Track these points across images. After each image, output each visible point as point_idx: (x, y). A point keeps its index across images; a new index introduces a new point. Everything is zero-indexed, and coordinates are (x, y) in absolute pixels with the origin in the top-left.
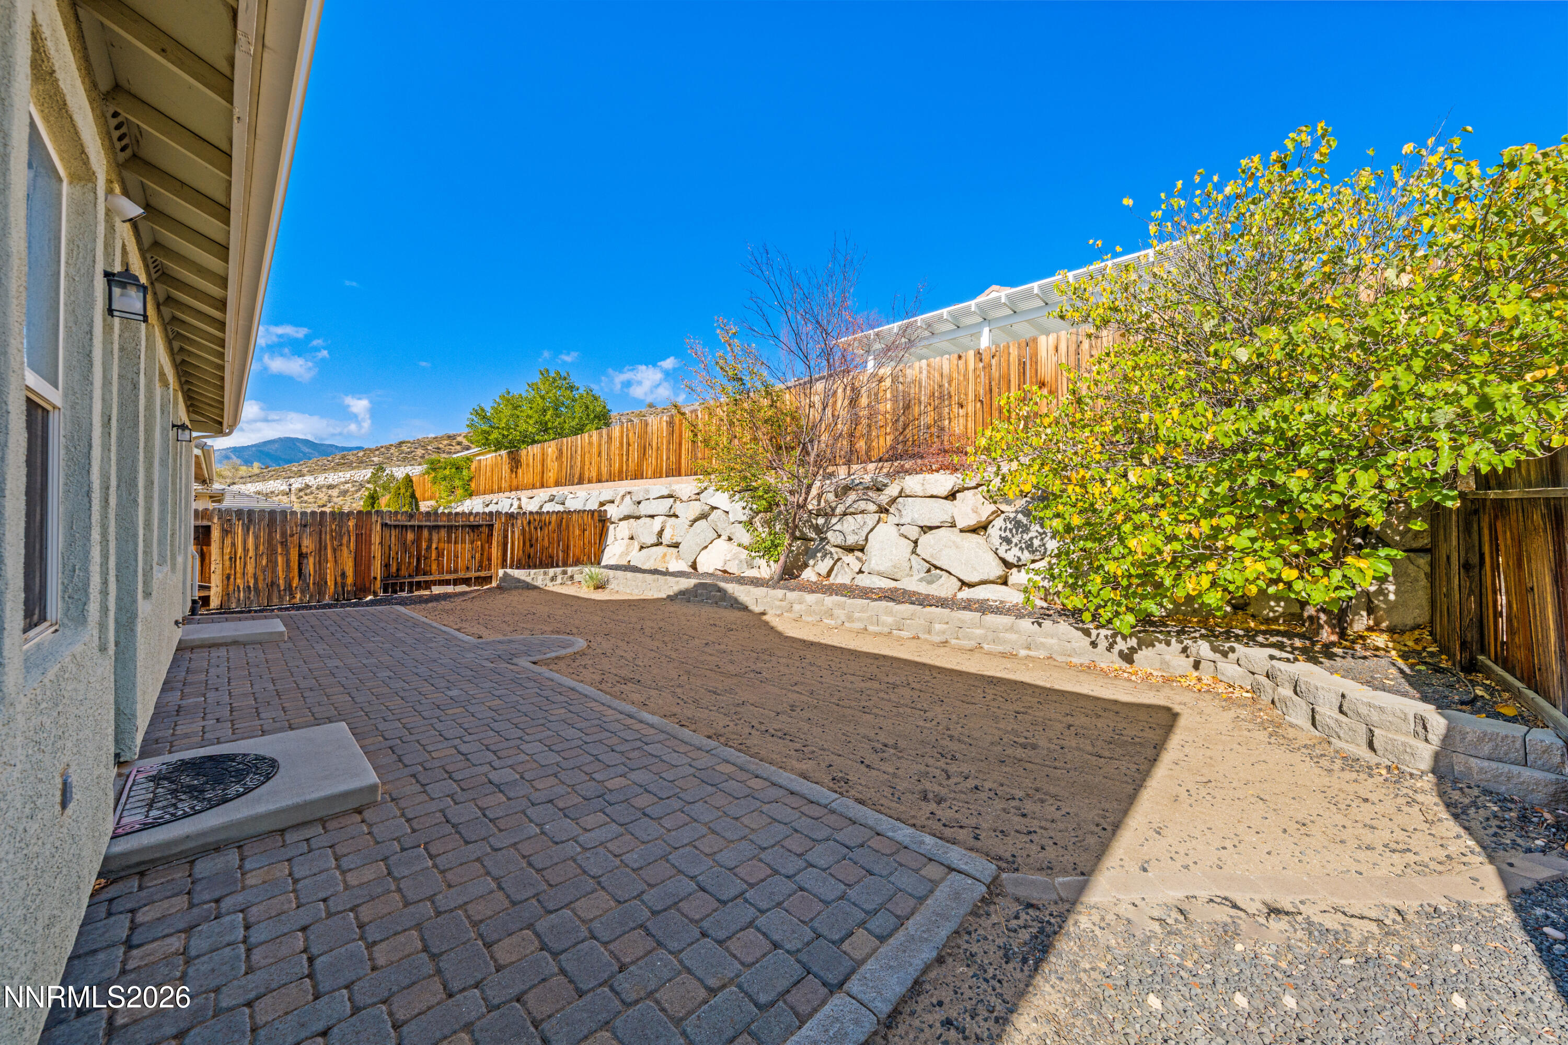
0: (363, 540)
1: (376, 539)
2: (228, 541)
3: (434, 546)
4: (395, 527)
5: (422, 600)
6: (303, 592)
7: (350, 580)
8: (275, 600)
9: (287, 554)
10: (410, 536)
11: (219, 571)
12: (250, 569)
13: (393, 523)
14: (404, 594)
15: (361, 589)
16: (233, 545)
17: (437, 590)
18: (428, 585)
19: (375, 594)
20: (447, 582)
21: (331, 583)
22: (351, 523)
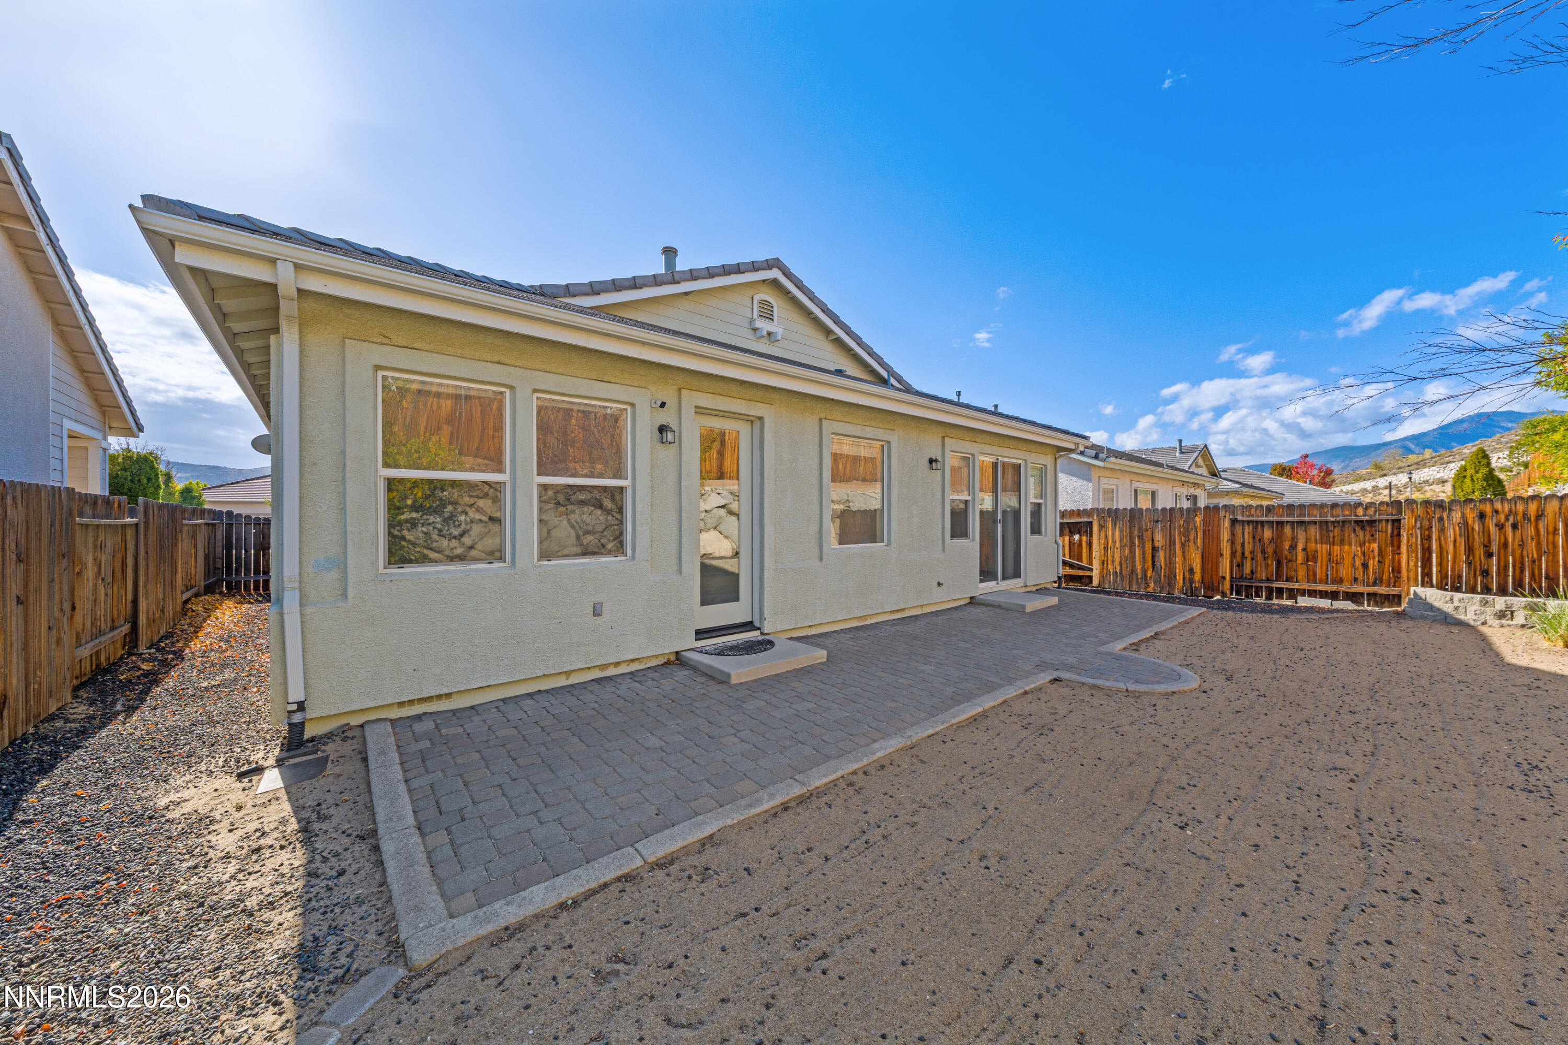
0: (1211, 535)
1: (1225, 536)
2: (1103, 534)
3: (1300, 546)
4: (1249, 522)
5: (1283, 610)
6: (1155, 582)
7: (1197, 577)
8: (1135, 587)
9: (1143, 547)
10: (1268, 534)
11: (1098, 558)
12: (1117, 559)
13: (1245, 518)
14: (1258, 600)
15: (1211, 587)
16: (1106, 537)
17: (1303, 601)
18: (1292, 594)
19: (1223, 594)
20: (1324, 595)
21: (1179, 577)
22: (1198, 519)
